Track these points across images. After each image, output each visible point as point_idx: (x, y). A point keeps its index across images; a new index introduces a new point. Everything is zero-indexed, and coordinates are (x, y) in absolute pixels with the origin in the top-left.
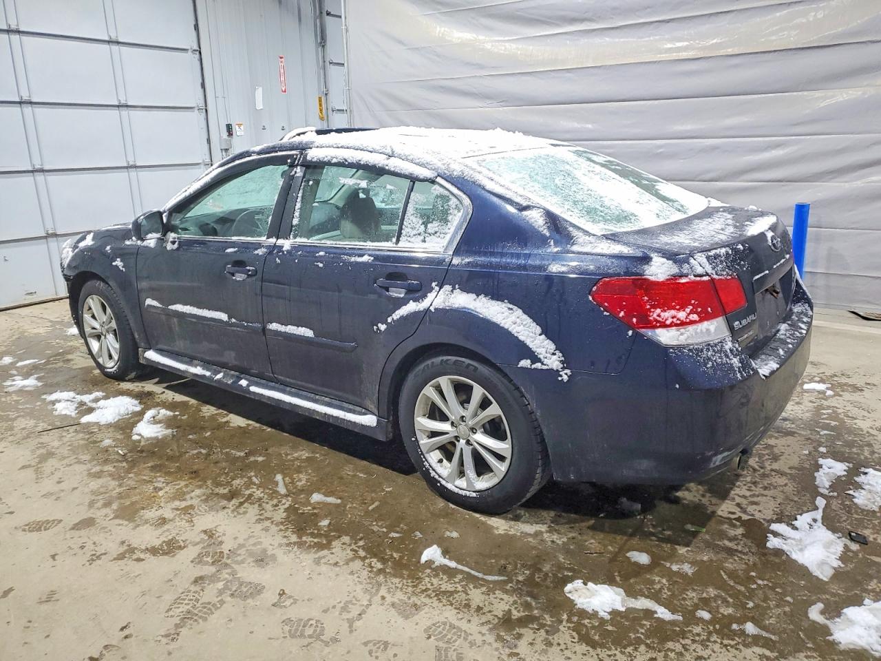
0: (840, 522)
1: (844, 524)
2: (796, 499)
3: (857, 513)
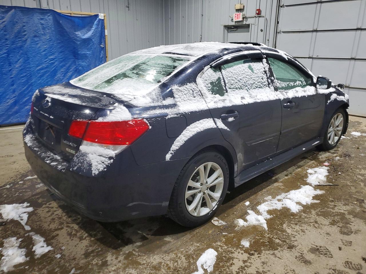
0: (13, 225)
1: (11, 226)
2: (38, 223)
3: (11, 234)
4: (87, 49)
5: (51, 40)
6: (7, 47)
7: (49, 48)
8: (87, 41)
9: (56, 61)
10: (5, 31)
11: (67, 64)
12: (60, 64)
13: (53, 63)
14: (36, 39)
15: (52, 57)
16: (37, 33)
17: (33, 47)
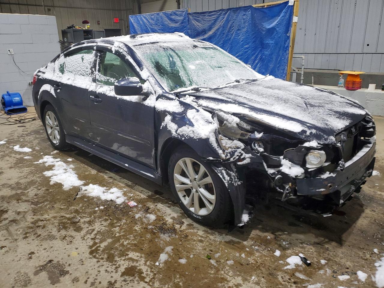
4: (271, 39)
5: (248, 32)
6: (223, 39)
7: (245, 38)
8: (271, 31)
9: (249, 50)
10: (223, 28)
11: (256, 52)
12: (252, 52)
13: (247, 52)
14: (239, 32)
15: (246, 46)
16: (240, 27)
17: (236, 39)
